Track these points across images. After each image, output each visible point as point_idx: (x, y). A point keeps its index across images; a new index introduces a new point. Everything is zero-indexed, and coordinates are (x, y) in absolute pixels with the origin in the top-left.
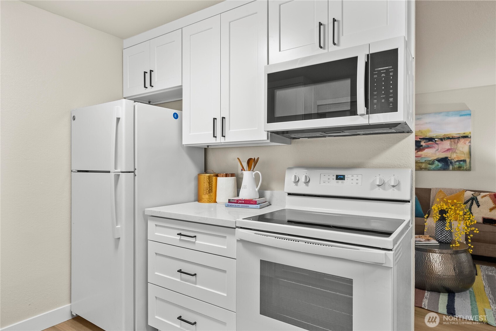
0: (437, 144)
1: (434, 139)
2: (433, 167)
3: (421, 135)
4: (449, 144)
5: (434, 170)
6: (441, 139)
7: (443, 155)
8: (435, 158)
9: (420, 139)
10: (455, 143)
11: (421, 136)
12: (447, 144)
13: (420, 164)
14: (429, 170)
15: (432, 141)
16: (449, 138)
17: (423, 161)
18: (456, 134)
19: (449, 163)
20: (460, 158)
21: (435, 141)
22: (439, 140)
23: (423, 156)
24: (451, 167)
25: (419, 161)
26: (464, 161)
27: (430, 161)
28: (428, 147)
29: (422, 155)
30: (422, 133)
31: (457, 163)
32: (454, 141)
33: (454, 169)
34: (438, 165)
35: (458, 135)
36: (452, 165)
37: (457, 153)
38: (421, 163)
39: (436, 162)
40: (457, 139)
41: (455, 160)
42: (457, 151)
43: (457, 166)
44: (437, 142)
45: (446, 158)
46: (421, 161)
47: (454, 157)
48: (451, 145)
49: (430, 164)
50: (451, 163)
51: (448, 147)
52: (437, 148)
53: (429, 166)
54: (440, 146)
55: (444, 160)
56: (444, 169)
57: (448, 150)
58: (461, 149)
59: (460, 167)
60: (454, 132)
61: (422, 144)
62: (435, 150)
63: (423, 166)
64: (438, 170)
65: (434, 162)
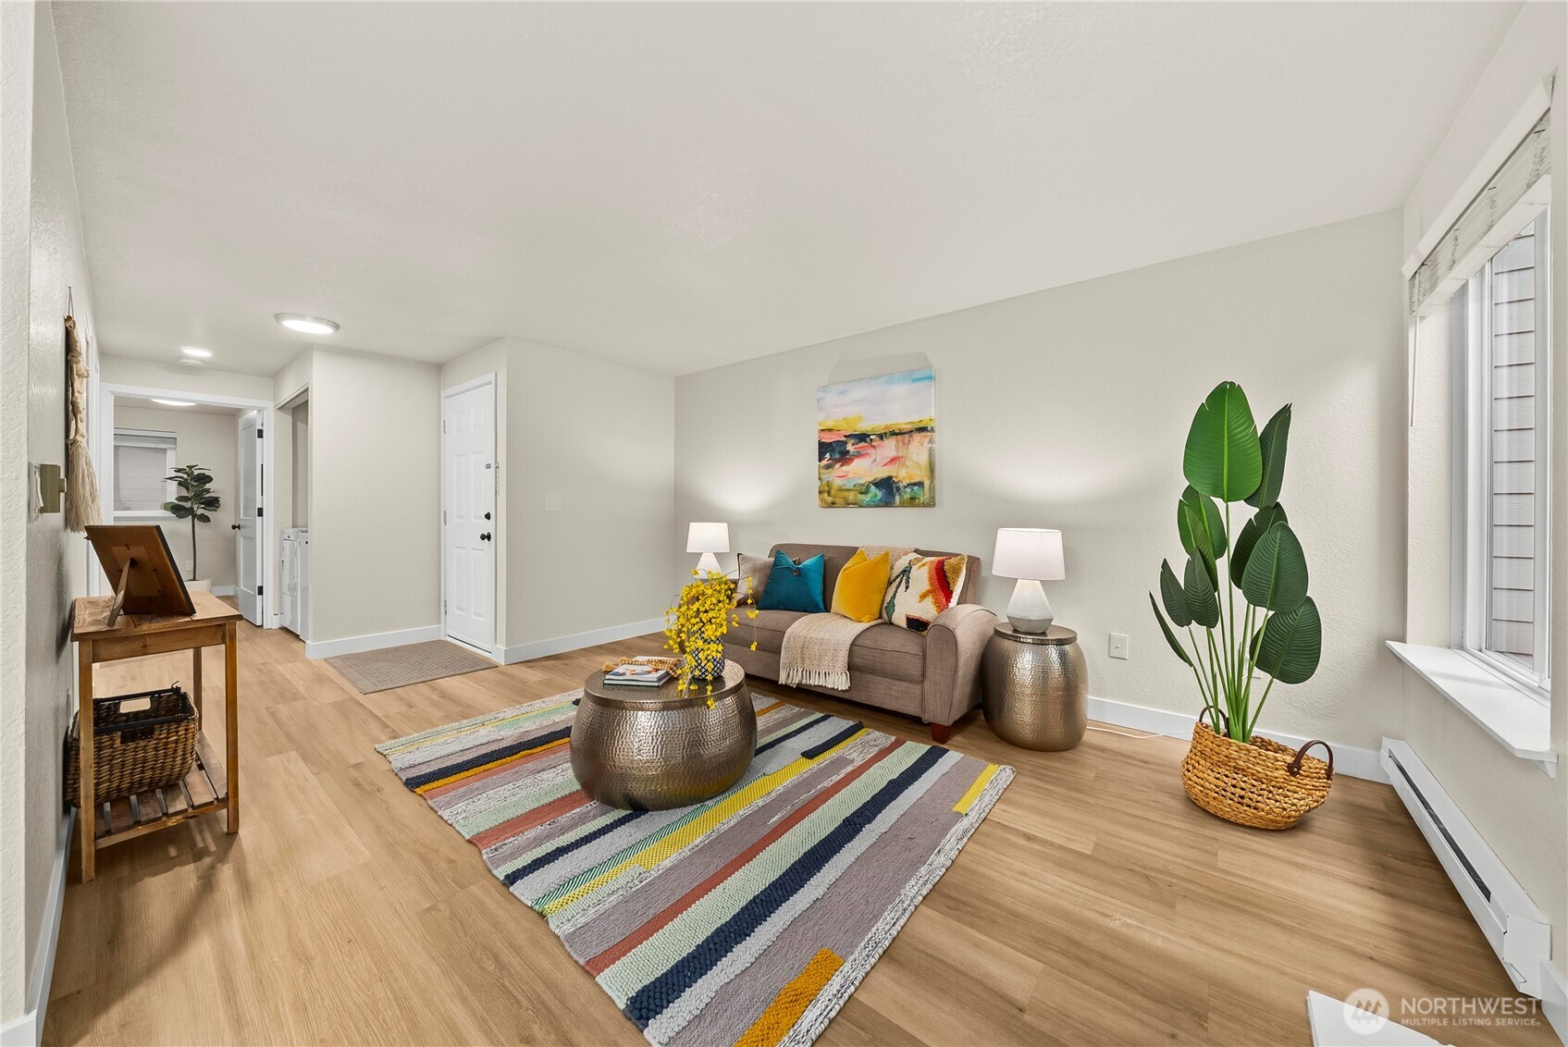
0: (874, 447)
1: (869, 436)
2: (867, 498)
3: (846, 427)
4: (894, 448)
5: (870, 506)
6: (881, 437)
7: (882, 473)
8: (871, 480)
9: (845, 436)
10: (904, 443)
11: (846, 430)
12: (889, 448)
13: (846, 493)
14: (861, 506)
15: (865, 441)
16: (894, 434)
17: (851, 486)
18: (907, 424)
19: (895, 490)
20: (912, 479)
21: (871, 440)
22: (878, 438)
23: (850, 475)
24: (897, 498)
25: (844, 487)
26: (920, 484)
27: (862, 485)
28: (859, 455)
29: (848, 472)
30: (848, 423)
31: (908, 490)
32: (902, 440)
33: (902, 505)
34: (876, 495)
35: (909, 427)
36: (900, 495)
37: (907, 467)
38: (848, 490)
39: (873, 488)
40: (907, 435)
41: (905, 483)
42: (908, 463)
43: (909, 497)
44: (874, 444)
45: (890, 478)
46: (847, 487)
47: (902, 475)
48: (897, 449)
49: (862, 493)
50: (898, 489)
51: (893, 454)
52: (873, 456)
53: (861, 497)
54: (879, 451)
55: (887, 485)
56: (887, 503)
57: (893, 460)
58: (915, 457)
59: (913, 499)
60: (902, 420)
61: (850, 447)
62: (871, 460)
63: (851, 496)
64: (877, 506)
65: (868, 487)
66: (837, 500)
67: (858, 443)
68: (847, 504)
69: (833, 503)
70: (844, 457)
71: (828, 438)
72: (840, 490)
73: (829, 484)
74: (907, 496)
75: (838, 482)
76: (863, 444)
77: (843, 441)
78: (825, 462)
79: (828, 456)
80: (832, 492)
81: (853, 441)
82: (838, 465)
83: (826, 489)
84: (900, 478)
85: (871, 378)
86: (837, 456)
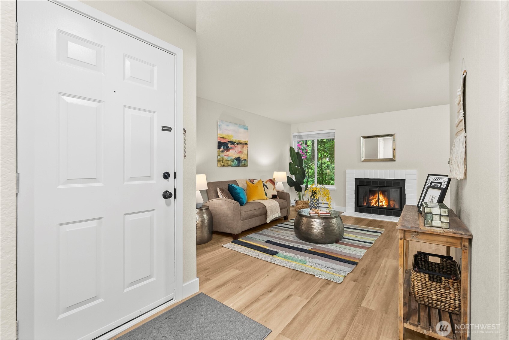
0: (235, 147)
2: (234, 164)
4: (240, 148)
5: (234, 166)
6: (237, 144)
7: (237, 156)
8: (235, 158)
9: (228, 141)
10: (242, 147)
11: (228, 139)
13: (228, 162)
14: (232, 166)
15: (233, 144)
16: (240, 144)
17: (229, 159)
22: (236, 144)
23: (229, 156)
24: (241, 164)
26: (245, 160)
27: (232, 159)
28: (232, 148)
29: (228, 154)
30: (229, 137)
31: (243, 161)
33: (242, 166)
34: (236, 163)
35: (243, 142)
36: (242, 163)
38: (228, 161)
39: (235, 160)
40: (243, 145)
41: (243, 159)
42: (243, 153)
45: (239, 157)
46: (228, 160)
47: (243, 157)
49: (232, 162)
50: (241, 161)
51: (240, 150)
52: (235, 150)
53: (232, 163)
54: (237, 148)
55: (238, 159)
56: (238, 165)
57: (240, 152)
58: (245, 152)
59: (244, 164)
60: (242, 140)
61: (229, 145)
62: (235, 151)
63: (229, 163)
64: (236, 166)
65: (234, 160)
66: (225, 164)
67: (231, 145)
68: (228, 166)
69: (224, 165)
70: (228, 149)
71: (223, 141)
72: (226, 160)
73: (222, 158)
74: (243, 163)
75: (225, 158)
76: (233, 145)
77: (227, 143)
78: (221, 150)
79: (222, 147)
80: (224, 161)
81: (230, 144)
82: (225, 151)
83: (222, 160)
84: (242, 158)
85: (235, 124)
86: (225, 148)
